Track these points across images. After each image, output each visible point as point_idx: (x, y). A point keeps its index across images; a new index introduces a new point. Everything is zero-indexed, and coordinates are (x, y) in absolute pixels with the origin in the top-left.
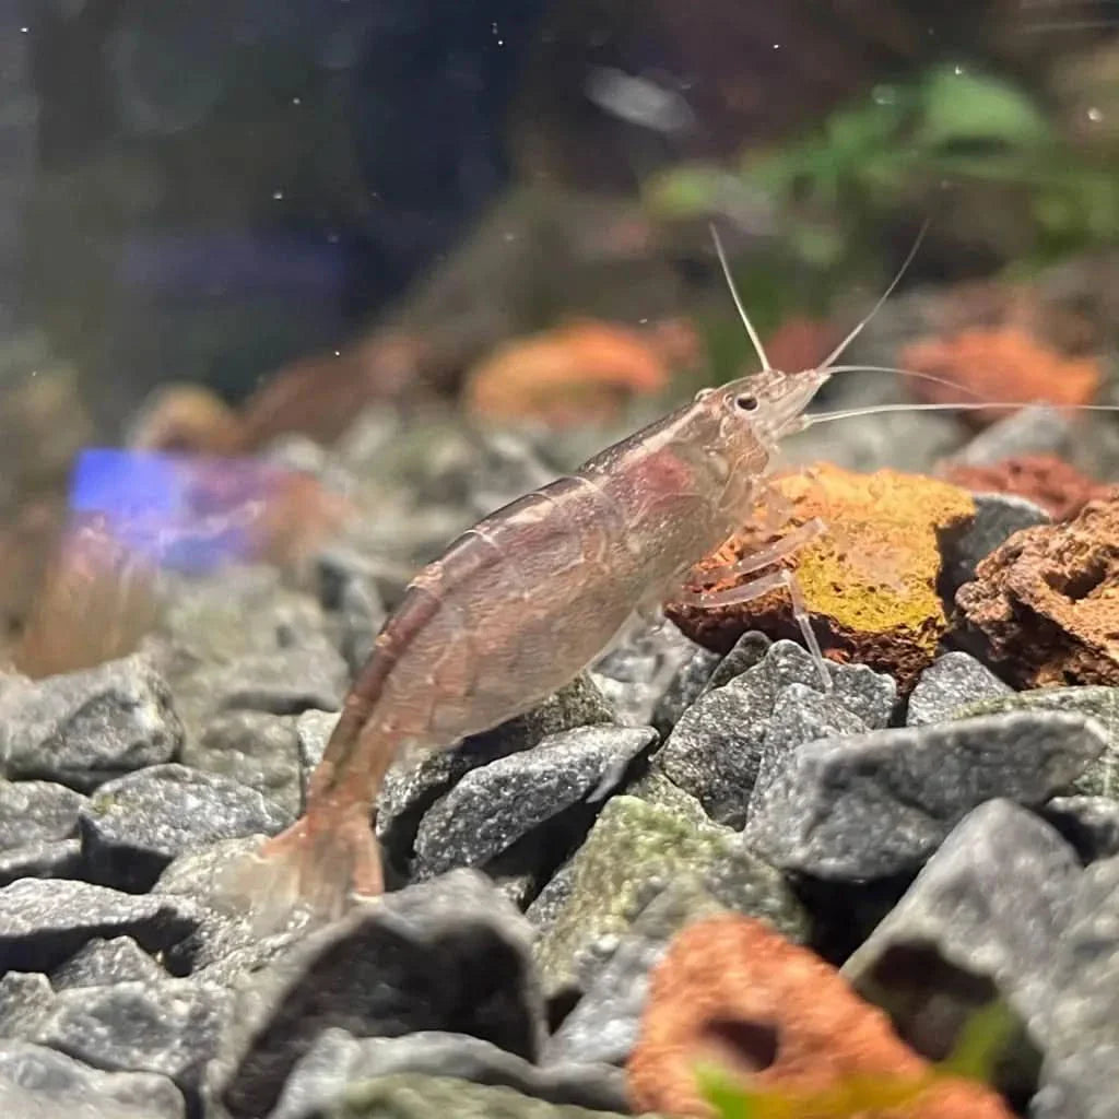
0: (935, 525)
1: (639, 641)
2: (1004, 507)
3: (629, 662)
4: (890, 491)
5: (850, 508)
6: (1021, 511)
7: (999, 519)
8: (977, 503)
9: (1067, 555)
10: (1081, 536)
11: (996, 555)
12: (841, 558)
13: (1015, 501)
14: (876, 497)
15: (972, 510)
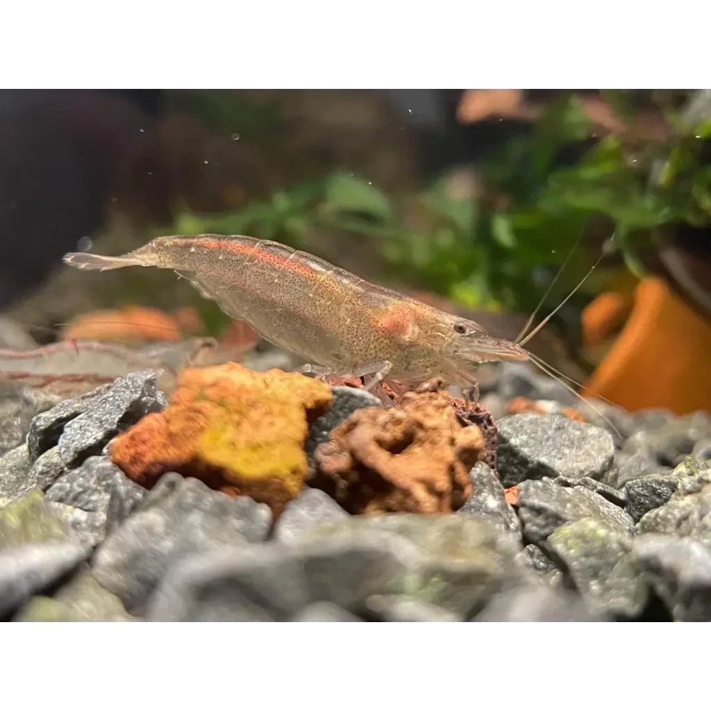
0: (304, 405)
1: (104, 483)
2: (352, 396)
3: (94, 498)
4: (277, 382)
5: (248, 392)
6: (362, 399)
7: (347, 403)
8: (334, 393)
9: (389, 426)
10: (400, 414)
11: (343, 425)
12: (239, 424)
13: (358, 392)
14: (267, 386)
15: (330, 396)
